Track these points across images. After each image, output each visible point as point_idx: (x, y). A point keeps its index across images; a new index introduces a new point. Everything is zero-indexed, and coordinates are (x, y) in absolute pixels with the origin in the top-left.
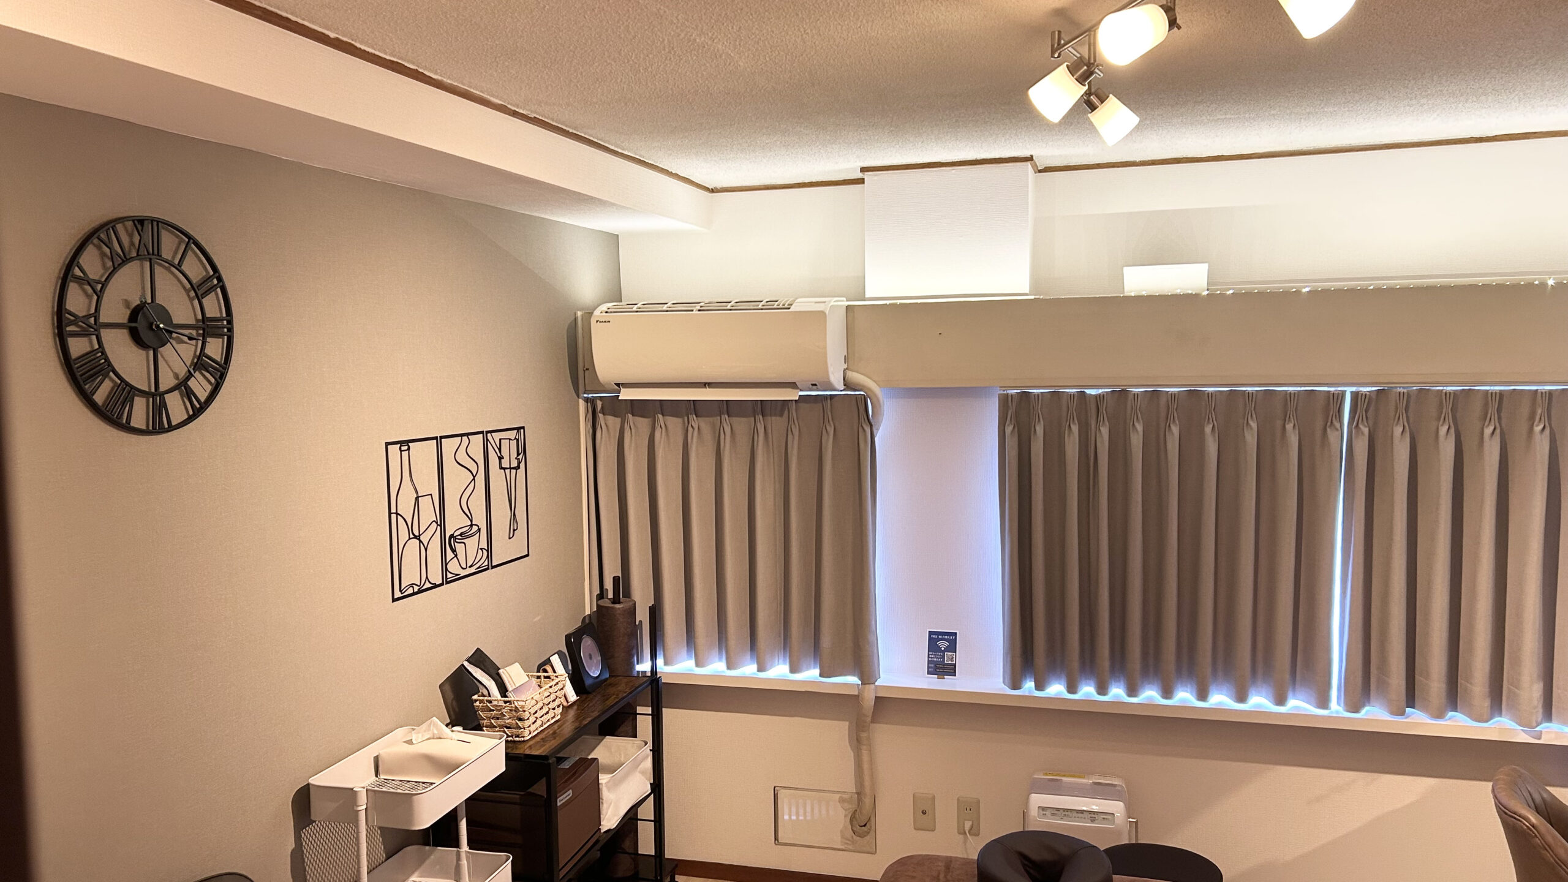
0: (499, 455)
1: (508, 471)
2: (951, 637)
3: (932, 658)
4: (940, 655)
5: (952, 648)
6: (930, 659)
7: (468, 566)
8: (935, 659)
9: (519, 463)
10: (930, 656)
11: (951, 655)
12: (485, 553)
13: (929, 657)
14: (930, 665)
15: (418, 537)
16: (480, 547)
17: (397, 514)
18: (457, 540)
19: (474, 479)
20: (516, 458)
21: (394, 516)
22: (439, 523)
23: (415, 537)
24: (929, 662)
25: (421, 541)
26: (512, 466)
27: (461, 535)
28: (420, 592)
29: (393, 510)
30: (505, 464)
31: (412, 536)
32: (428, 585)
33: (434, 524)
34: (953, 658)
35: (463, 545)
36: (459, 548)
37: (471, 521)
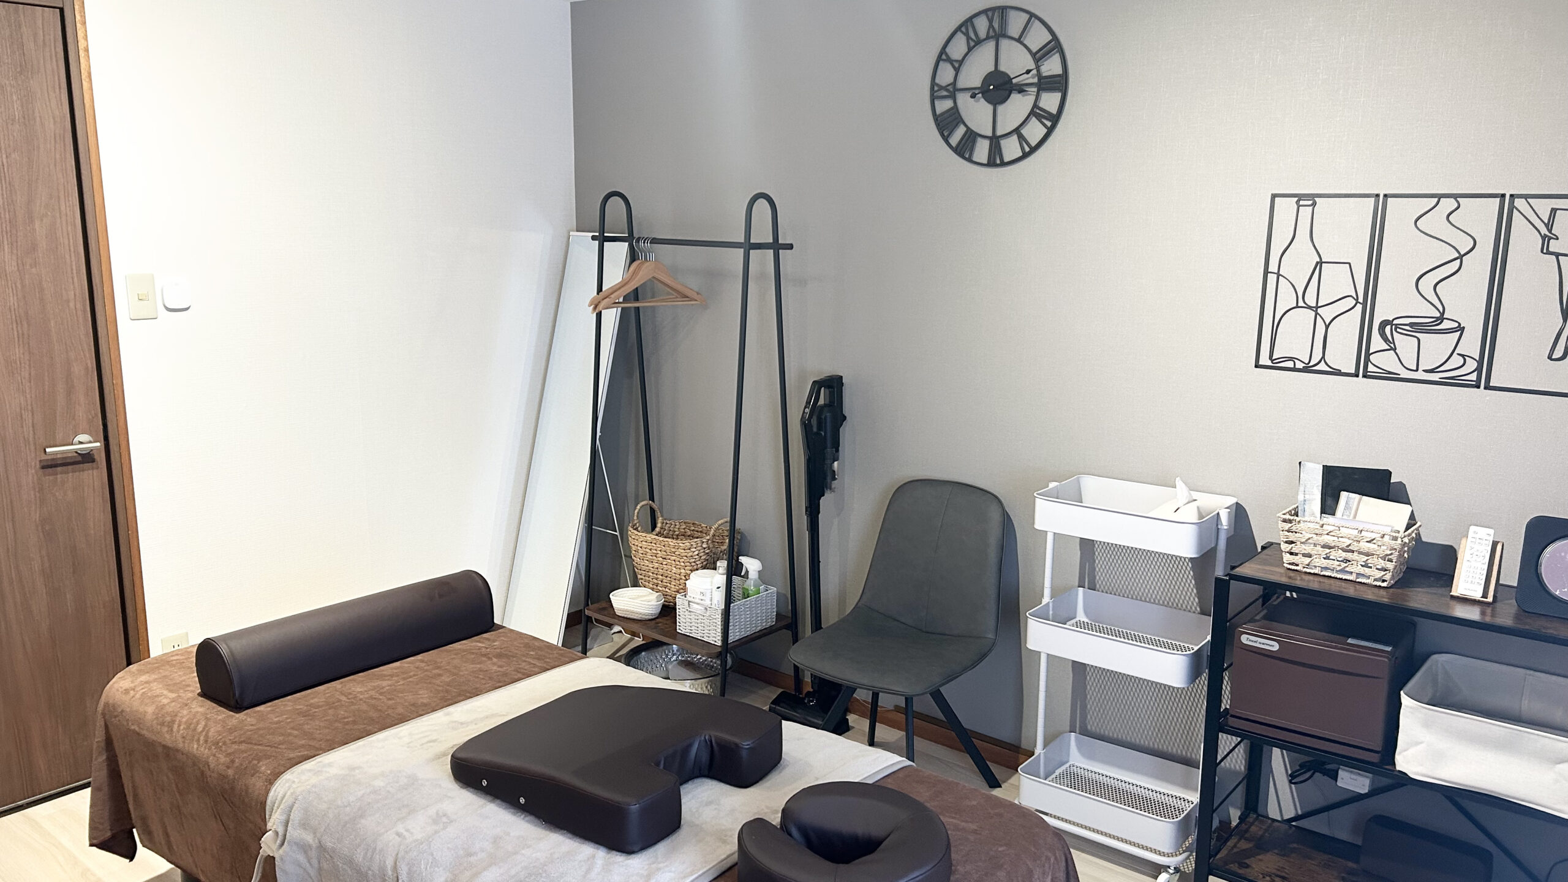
7: (1421, 368)
12: (1473, 364)
15: (1314, 309)
16: (1456, 352)
17: (1279, 275)
18: (1398, 330)
19: (1461, 256)
21: (1272, 278)
22: (1361, 300)
23: (1310, 307)
25: (1317, 314)
27: (1411, 325)
28: (1307, 369)
29: (1273, 267)
31: (1301, 303)
32: (1322, 367)
33: (1351, 301)
35: (1416, 339)
36: (1405, 342)
37: (1442, 313)
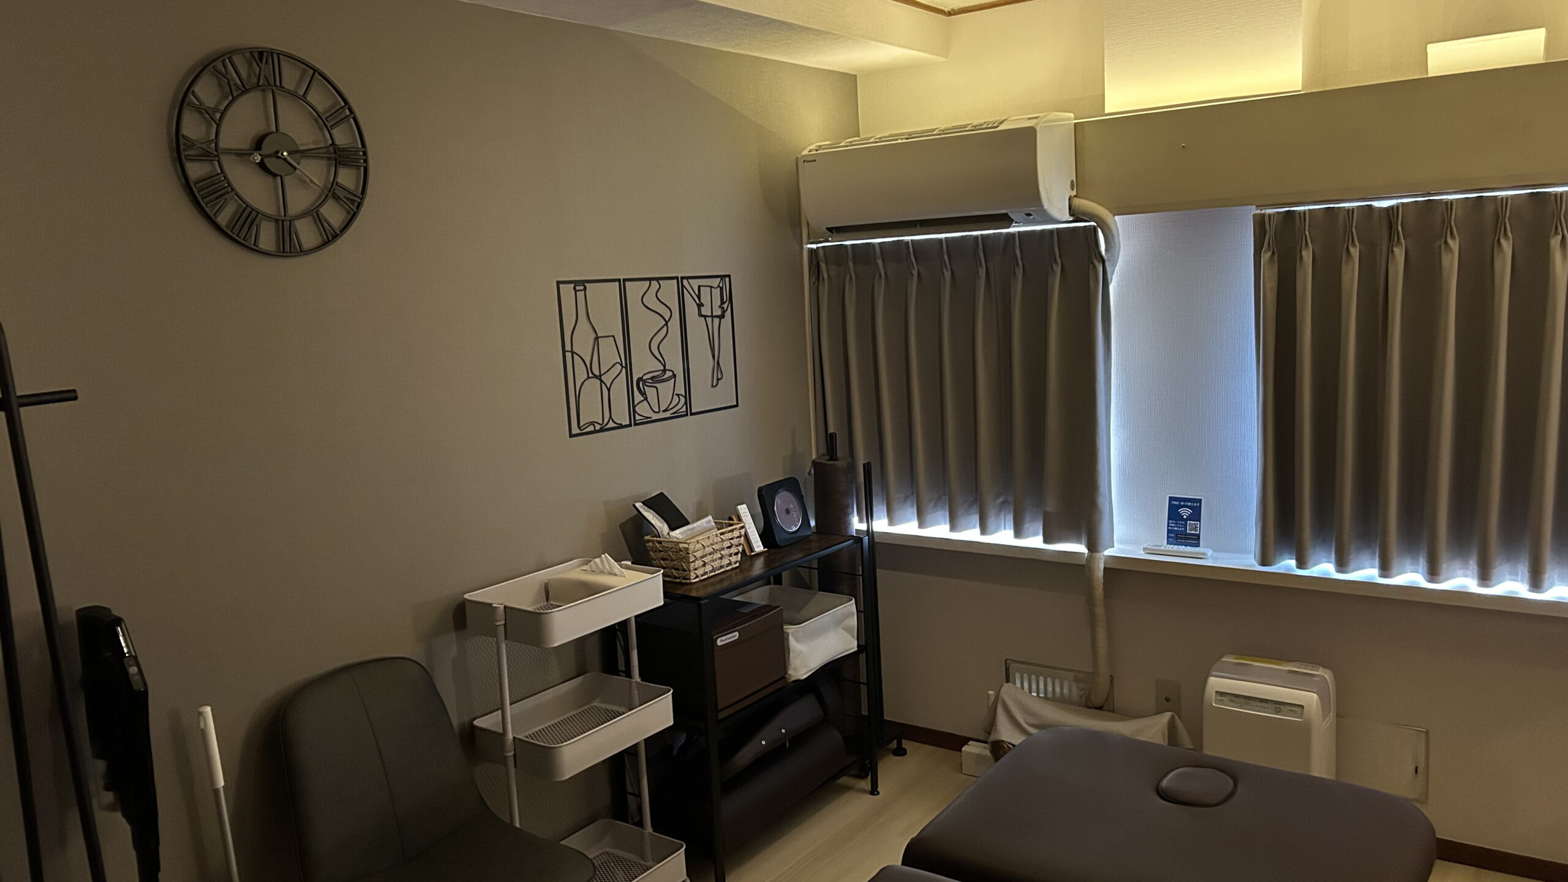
0: (698, 302)
1: (709, 320)
2: (1195, 504)
3: (1172, 527)
4: (1182, 524)
5: (1196, 516)
6: (1170, 528)
7: (661, 410)
8: (1176, 529)
9: (724, 312)
10: (1170, 525)
11: (1194, 524)
12: (683, 400)
13: (1168, 526)
14: (1170, 535)
15: (599, 377)
16: (675, 393)
17: (573, 352)
18: (647, 384)
19: (666, 324)
20: (720, 307)
21: (568, 355)
22: (624, 365)
23: (595, 376)
24: (1169, 531)
25: (601, 381)
26: (714, 314)
27: (652, 378)
28: (602, 430)
29: (568, 347)
30: (706, 311)
31: (591, 375)
32: (612, 424)
33: (618, 367)
34: (1196, 527)
35: (655, 389)
36: (650, 392)
37: (664, 366)
